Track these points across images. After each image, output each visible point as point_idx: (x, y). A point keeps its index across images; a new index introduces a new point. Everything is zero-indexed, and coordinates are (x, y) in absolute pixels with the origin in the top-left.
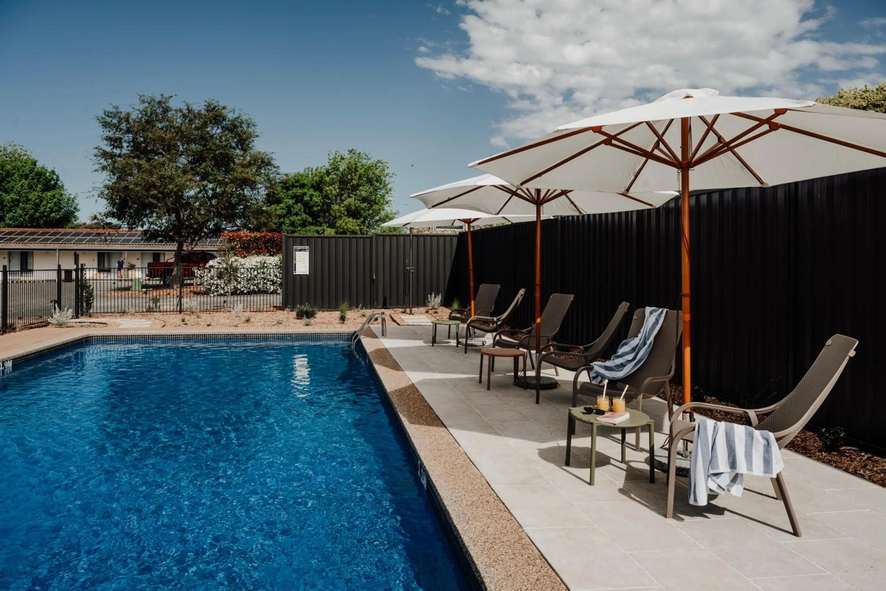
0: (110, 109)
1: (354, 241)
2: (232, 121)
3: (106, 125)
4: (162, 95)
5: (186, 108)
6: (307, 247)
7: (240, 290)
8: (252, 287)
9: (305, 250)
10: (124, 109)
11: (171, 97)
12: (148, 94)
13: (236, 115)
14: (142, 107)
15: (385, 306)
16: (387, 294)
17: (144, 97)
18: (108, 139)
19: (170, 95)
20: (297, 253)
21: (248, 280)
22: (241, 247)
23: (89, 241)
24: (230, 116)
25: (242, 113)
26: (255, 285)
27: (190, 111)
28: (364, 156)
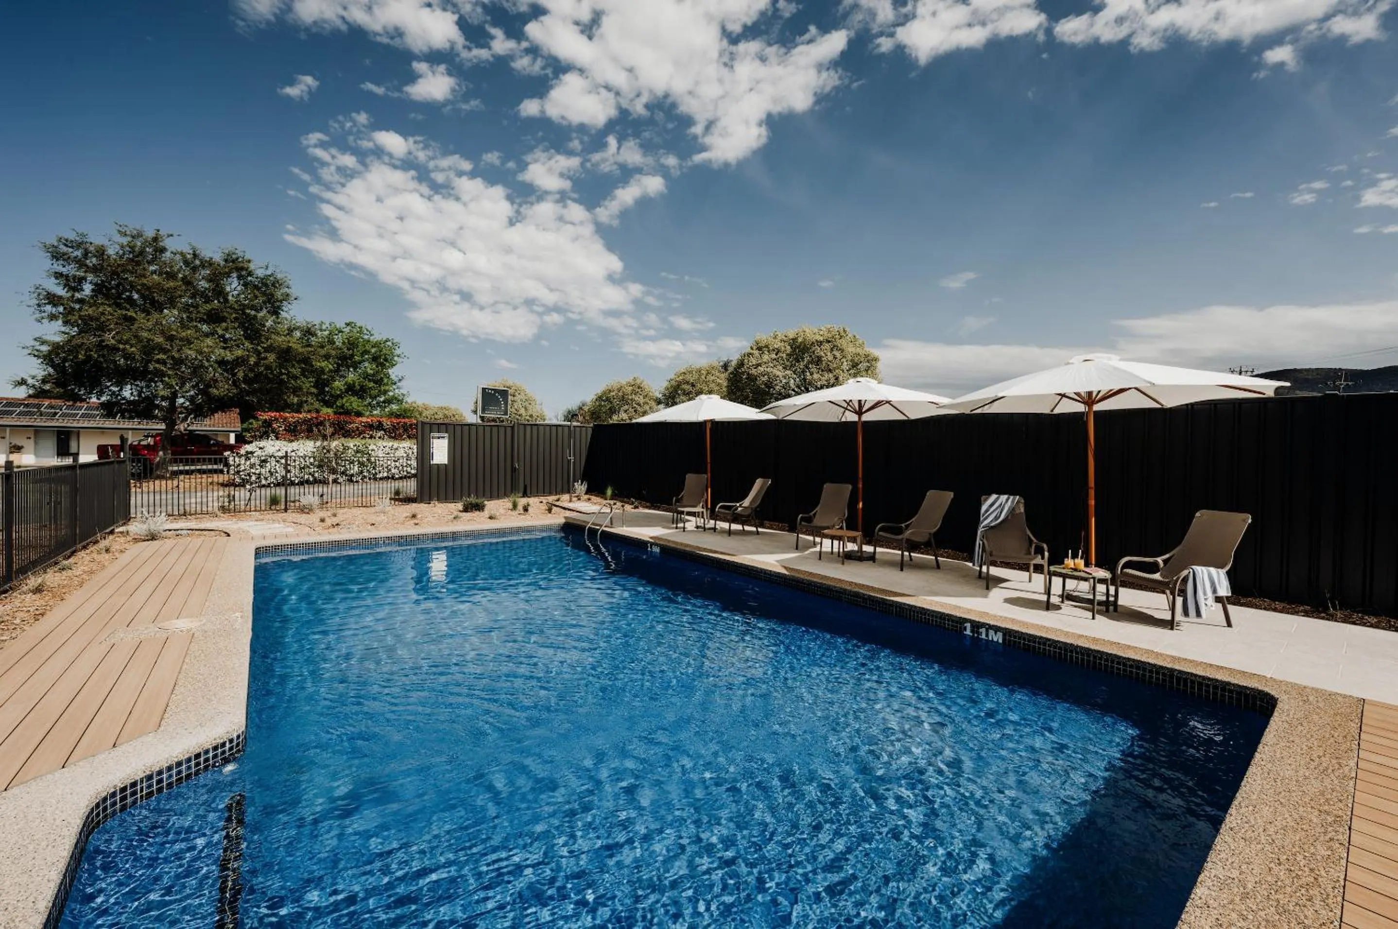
0: (72, 236)
1: (495, 430)
2: (262, 279)
3: (57, 256)
4: (158, 231)
5: (191, 252)
6: (446, 435)
7: (290, 479)
8: (306, 477)
9: (443, 437)
10: (97, 239)
11: (172, 235)
12: (133, 226)
13: (269, 272)
14: (125, 241)
15: (525, 495)
16: (528, 483)
17: (126, 229)
18: (58, 275)
19: (170, 233)
20: (435, 441)
21: (301, 469)
22: (285, 430)
23: (20, 414)
24: (260, 273)
25: (278, 271)
26: (310, 474)
27: (195, 255)
28: (365, 332)
